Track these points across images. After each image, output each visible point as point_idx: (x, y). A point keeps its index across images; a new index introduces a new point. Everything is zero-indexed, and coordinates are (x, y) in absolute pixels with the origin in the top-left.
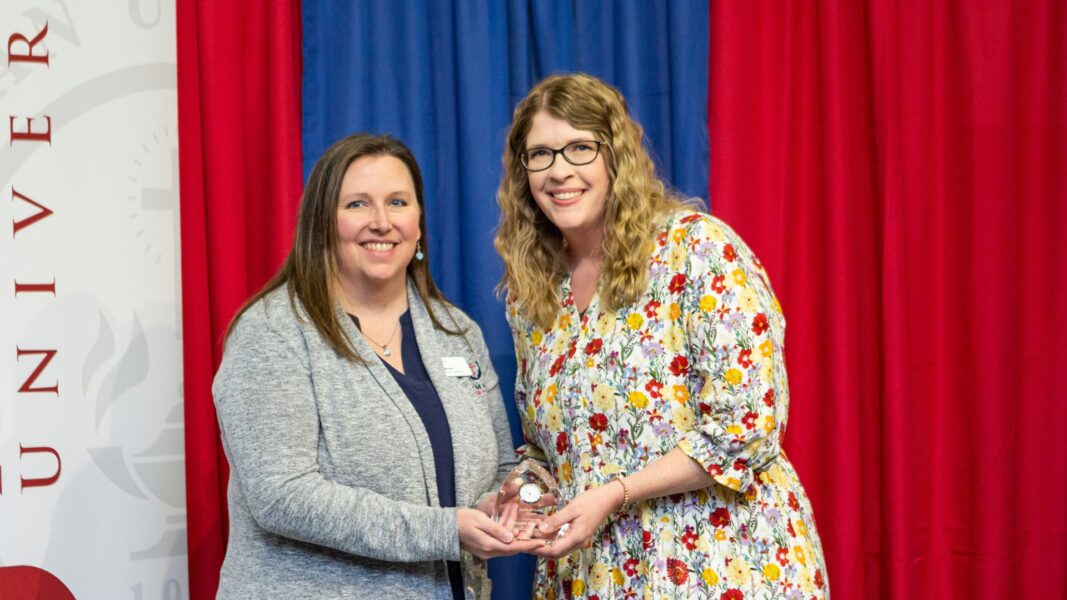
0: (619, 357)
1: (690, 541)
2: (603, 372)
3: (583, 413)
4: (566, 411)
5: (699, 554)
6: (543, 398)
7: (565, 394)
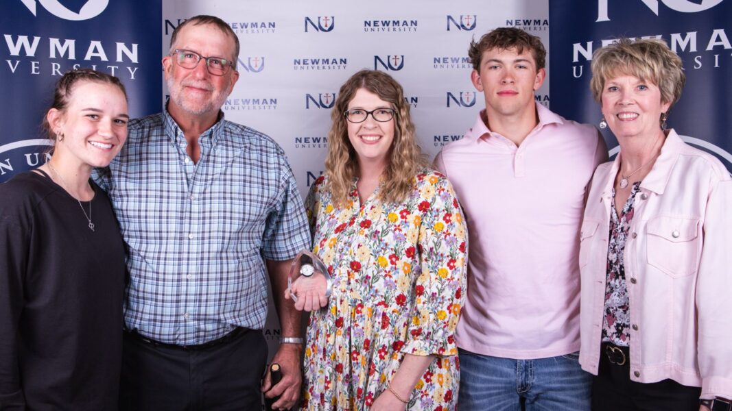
0: (380, 234)
1: (383, 354)
2: (368, 240)
3: (348, 258)
4: (338, 256)
5: (384, 363)
6: (326, 244)
7: (340, 245)
